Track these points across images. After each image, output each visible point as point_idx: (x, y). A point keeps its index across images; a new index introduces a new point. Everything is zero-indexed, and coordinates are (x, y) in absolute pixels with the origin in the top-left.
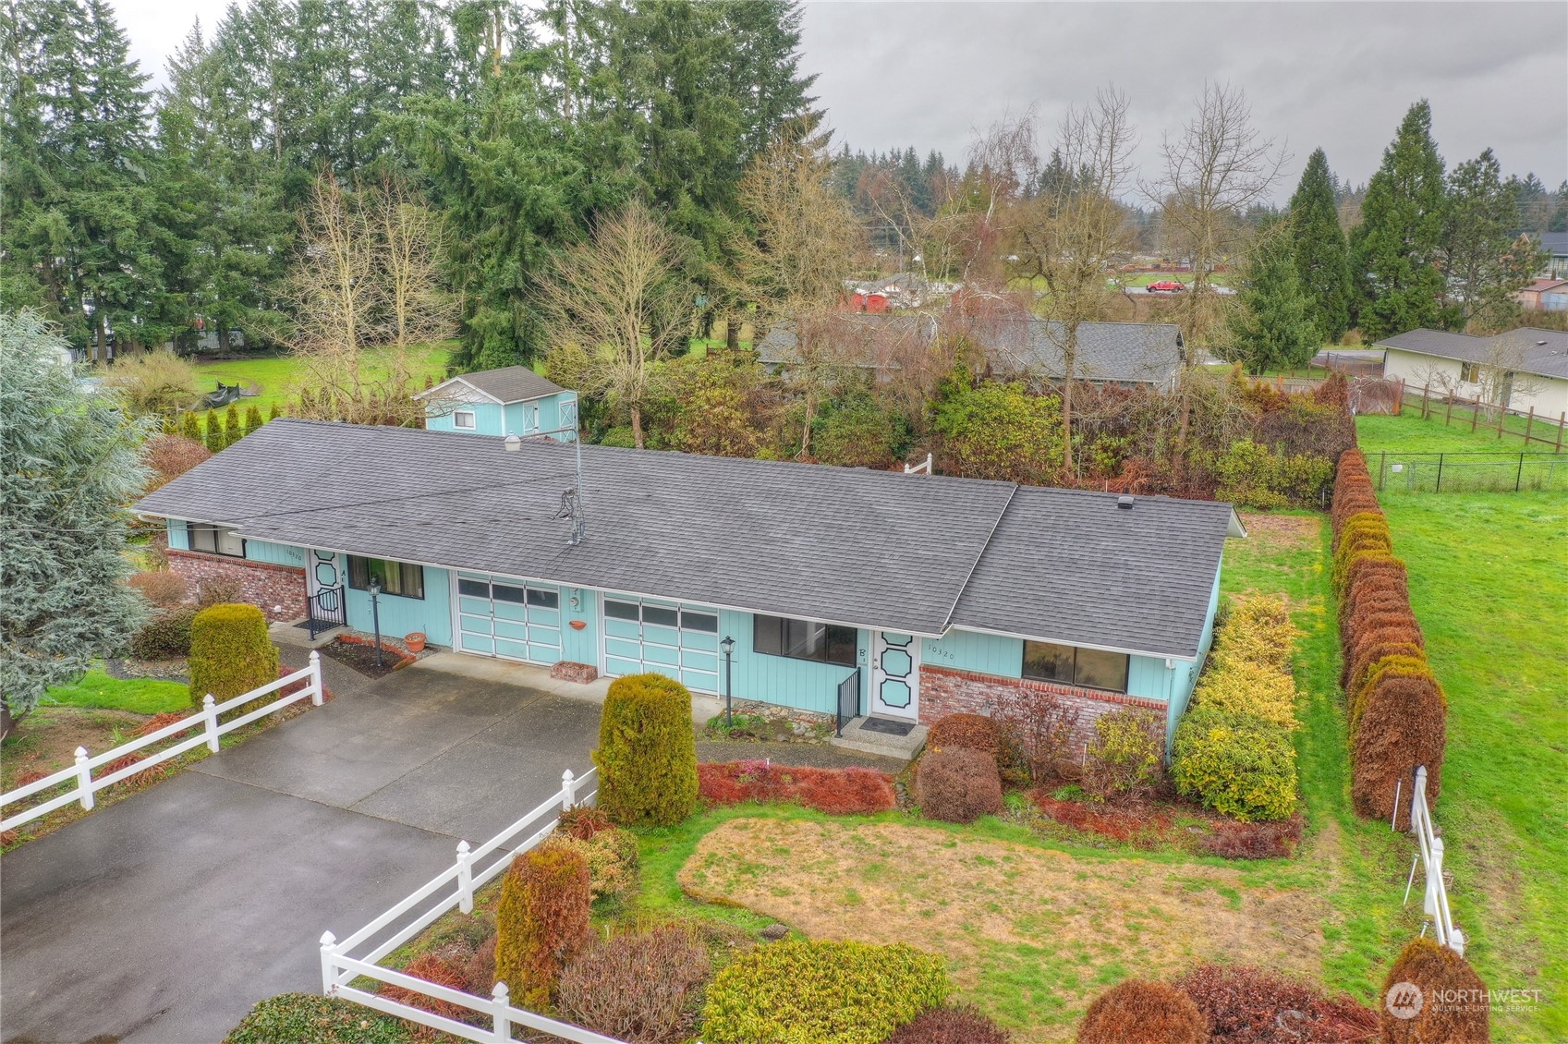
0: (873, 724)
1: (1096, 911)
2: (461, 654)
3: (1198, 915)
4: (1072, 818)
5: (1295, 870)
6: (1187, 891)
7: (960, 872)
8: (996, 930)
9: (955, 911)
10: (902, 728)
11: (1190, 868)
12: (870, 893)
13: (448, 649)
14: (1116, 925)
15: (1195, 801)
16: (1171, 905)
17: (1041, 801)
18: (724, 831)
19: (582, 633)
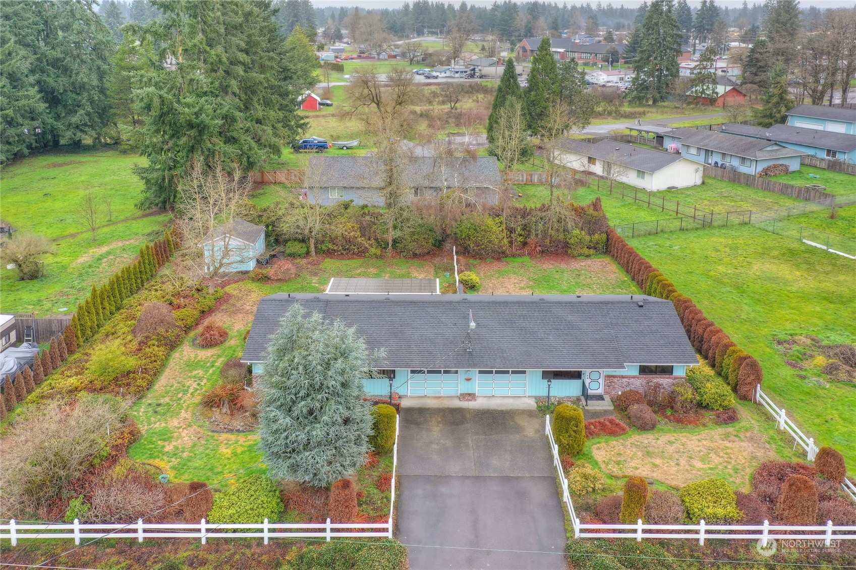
0: (590, 397)
2: (411, 397)
3: (736, 445)
4: (680, 421)
6: (727, 438)
10: (601, 397)
11: (720, 430)
13: (406, 396)
16: (727, 444)
17: (665, 416)
19: (470, 382)
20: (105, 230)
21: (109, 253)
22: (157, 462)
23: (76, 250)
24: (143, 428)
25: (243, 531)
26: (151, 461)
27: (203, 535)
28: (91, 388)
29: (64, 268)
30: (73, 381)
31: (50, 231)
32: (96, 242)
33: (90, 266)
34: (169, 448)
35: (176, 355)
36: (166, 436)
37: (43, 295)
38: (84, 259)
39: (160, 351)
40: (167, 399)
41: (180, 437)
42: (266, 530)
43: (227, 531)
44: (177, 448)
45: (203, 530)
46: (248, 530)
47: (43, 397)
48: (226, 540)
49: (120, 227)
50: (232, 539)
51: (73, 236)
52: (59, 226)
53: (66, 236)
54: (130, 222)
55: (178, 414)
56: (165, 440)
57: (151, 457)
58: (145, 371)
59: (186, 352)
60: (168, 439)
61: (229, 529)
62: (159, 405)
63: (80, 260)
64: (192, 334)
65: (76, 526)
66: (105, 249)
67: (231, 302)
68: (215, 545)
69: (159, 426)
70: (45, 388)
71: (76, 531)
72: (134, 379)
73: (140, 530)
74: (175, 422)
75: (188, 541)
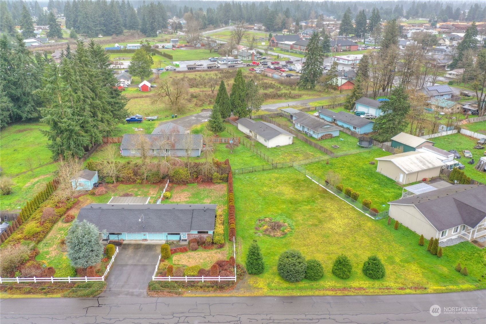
0: (183, 240)
1: (209, 257)
2: (127, 240)
3: (217, 255)
4: (205, 248)
5: (224, 249)
6: (216, 253)
7: (197, 256)
8: (201, 261)
9: (198, 260)
10: (186, 240)
11: (216, 251)
12: (190, 260)
14: (211, 258)
15: (215, 244)
16: (215, 255)
17: (202, 246)
18: (174, 257)
19: (145, 235)
20: (38, 169)
21: (38, 182)
22: (44, 261)
23: (26, 180)
24: (41, 251)
25: (63, 279)
26: (42, 261)
27: (52, 281)
28: (25, 238)
29: (21, 189)
30: (19, 236)
31: (16, 170)
32: (33, 176)
33: (30, 188)
34: (48, 257)
35: (56, 226)
36: (47, 253)
37: (12, 201)
38: (28, 184)
39: (49, 225)
40: (50, 242)
41: (52, 253)
42: (69, 279)
43: (59, 280)
44: (50, 257)
45: (52, 280)
46: (65, 279)
47: (10, 241)
48: (59, 282)
49: (44, 168)
50: (60, 282)
51: (25, 173)
52: (20, 167)
53: (22, 173)
54: (48, 165)
55: (52, 246)
56: (47, 254)
57: (42, 259)
58: (44, 232)
59: (60, 224)
60: (48, 254)
61: (59, 279)
62: (47, 243)
63: (27, 185)
64: (63, 217)
65: (17, 278)
66: (37, 180)
67: (79, 204)
68: (56, 283)
69: (45, 250)
70: (10, 238)
71: (18, 280)
72: (39, 235)
73: (35, 280)
74: (51, 249)
75: (49, 282)
